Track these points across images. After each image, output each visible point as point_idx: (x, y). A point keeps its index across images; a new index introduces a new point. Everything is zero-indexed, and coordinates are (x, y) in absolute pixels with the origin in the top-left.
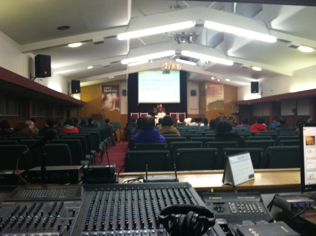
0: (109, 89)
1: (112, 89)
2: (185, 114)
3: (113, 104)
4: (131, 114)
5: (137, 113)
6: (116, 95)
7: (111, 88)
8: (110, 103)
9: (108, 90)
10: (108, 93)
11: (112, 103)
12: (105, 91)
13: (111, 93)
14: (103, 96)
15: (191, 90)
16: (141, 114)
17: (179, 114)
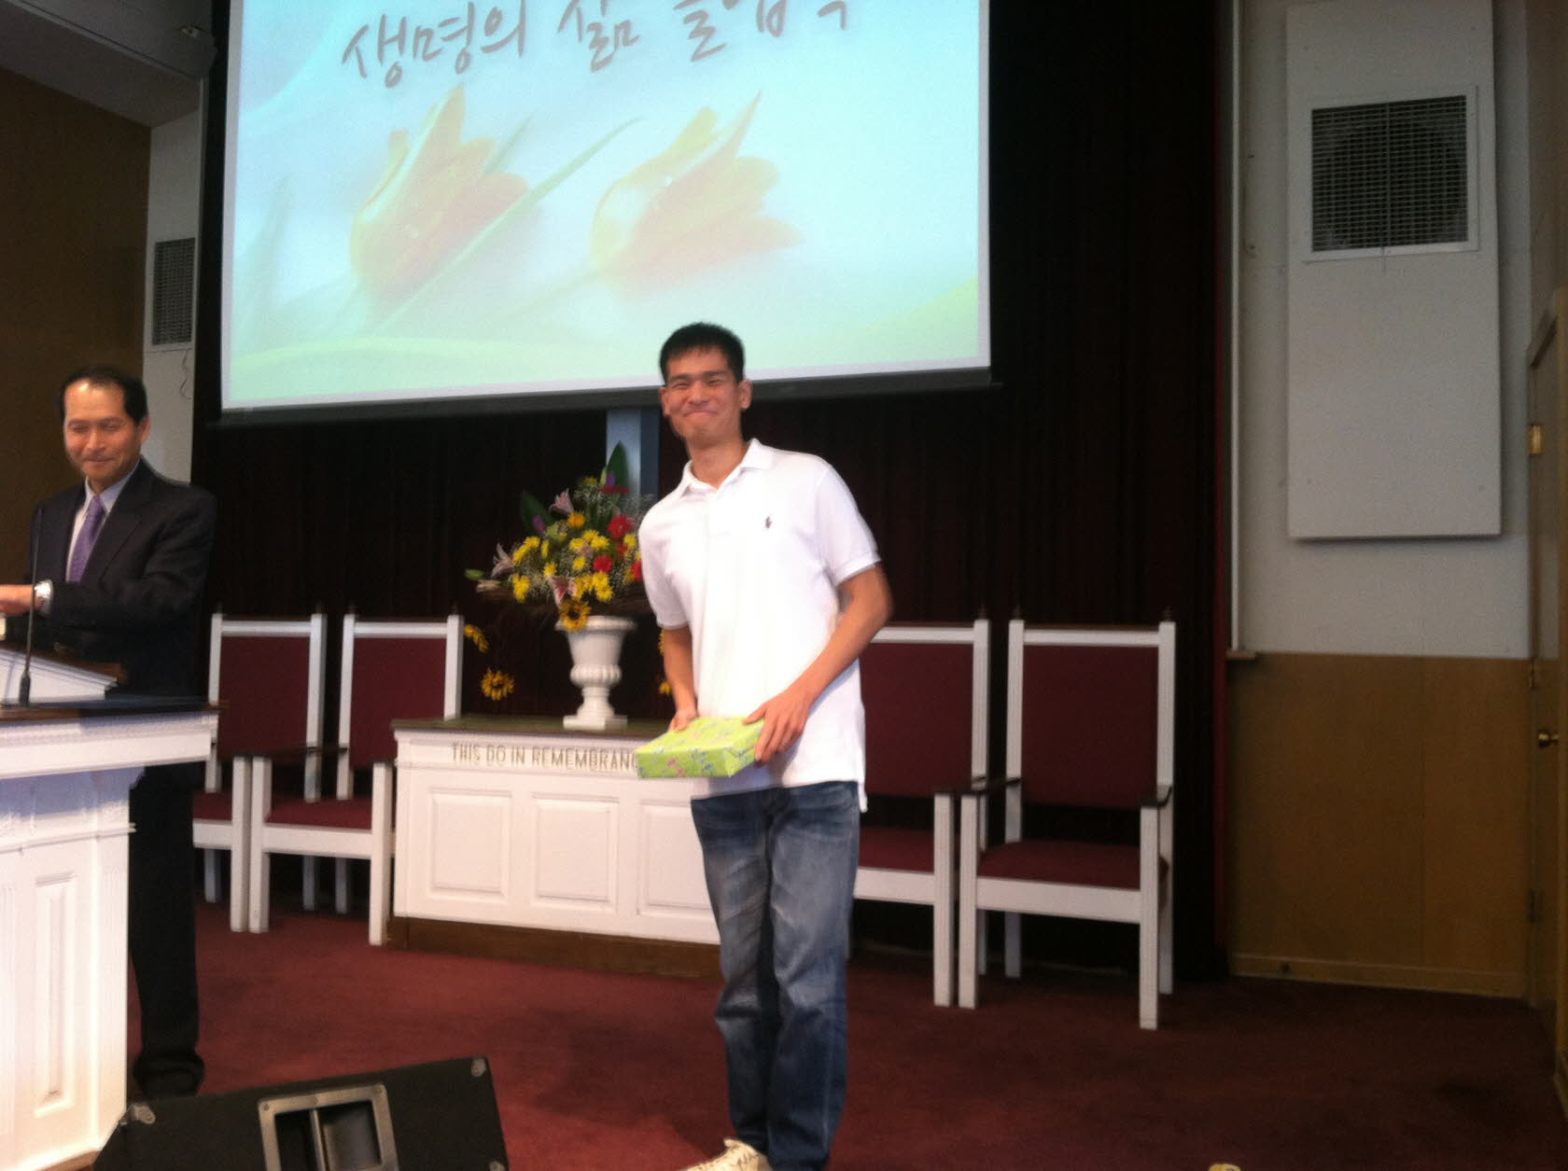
4: (220, 628)
15: (1319, 116)
16: (359, 642)
17: (1030, 651)
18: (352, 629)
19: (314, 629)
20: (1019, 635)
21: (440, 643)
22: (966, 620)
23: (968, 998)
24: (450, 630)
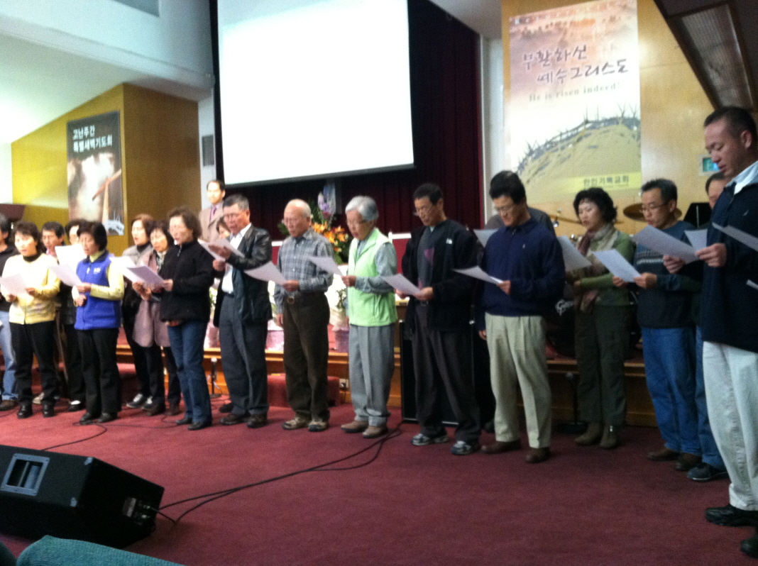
0: (89, 137)
1: (98, 135)
3: (102, 204)
6: (111, 159)
7: (93, 128)
8: (94, 198)
9: (85, 139)
10: (85, 154)
11: (98, 199)
12: (76, 148)
13: (95, 152)
14: (71, 172)
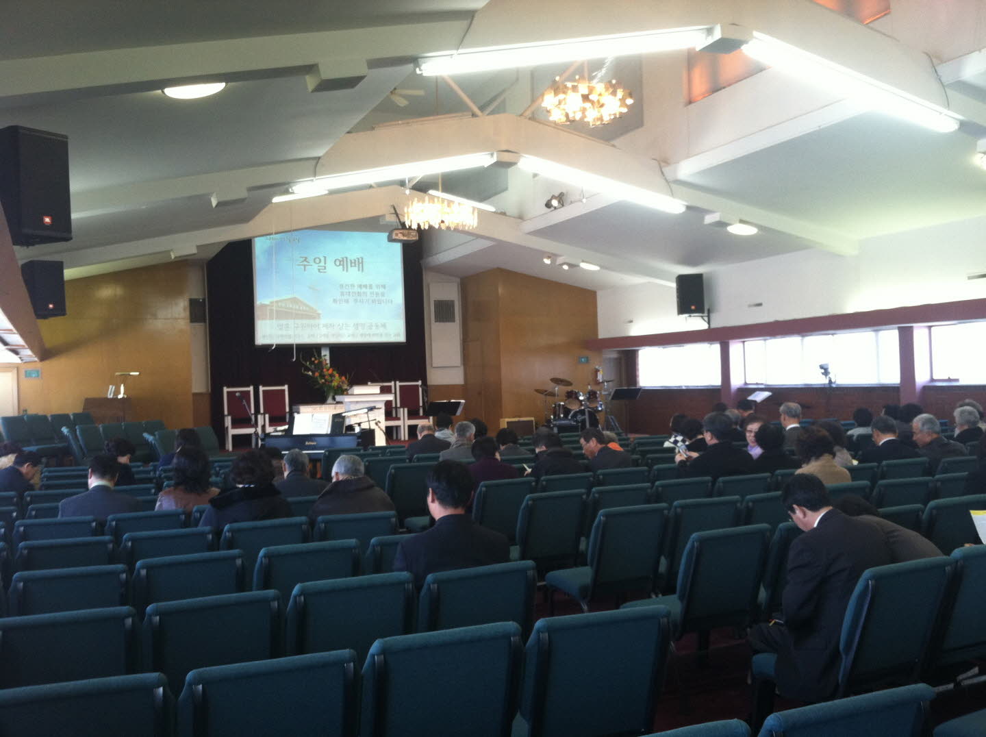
2: (420, 383)
4: (226, 390)
5: (248, 386)
15: (435, 301)
16: (264, 391)
17: (401, 386)
18: (261, 389)
19: (251, 389)
20: (398, 384)
21: (284, 391)
22: (390, 381)
23: (407, 438)
24: (286, 387)
